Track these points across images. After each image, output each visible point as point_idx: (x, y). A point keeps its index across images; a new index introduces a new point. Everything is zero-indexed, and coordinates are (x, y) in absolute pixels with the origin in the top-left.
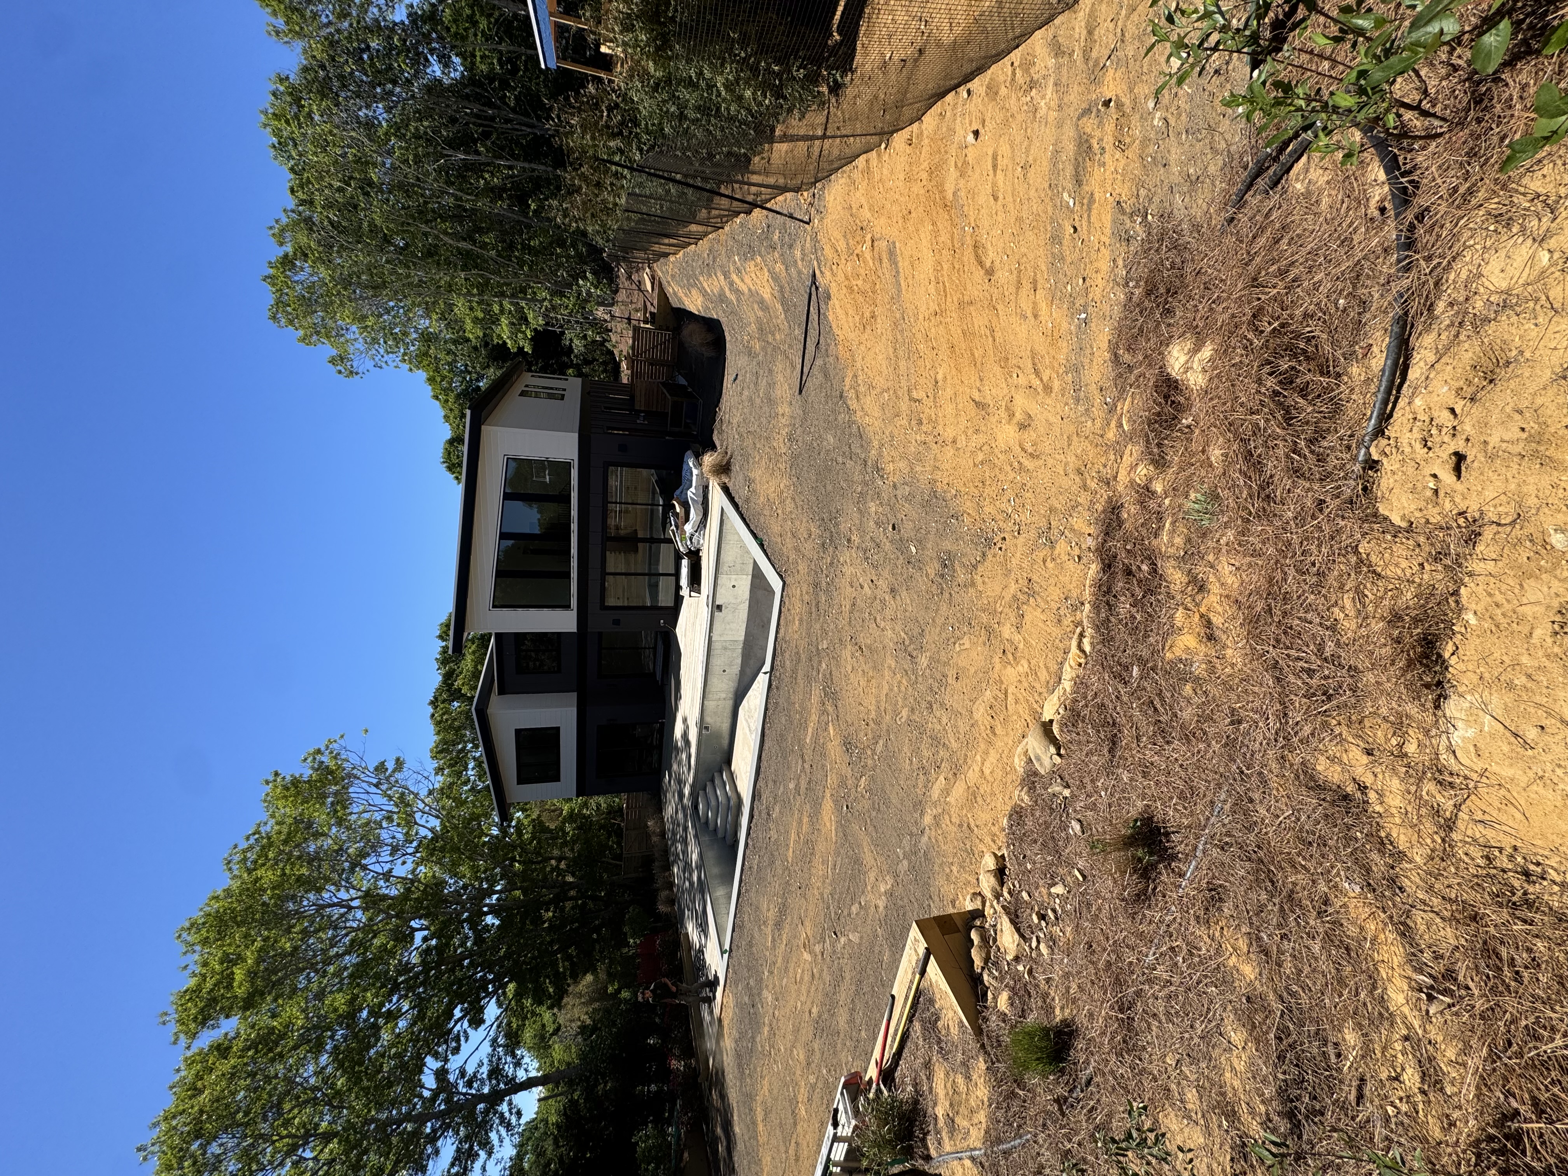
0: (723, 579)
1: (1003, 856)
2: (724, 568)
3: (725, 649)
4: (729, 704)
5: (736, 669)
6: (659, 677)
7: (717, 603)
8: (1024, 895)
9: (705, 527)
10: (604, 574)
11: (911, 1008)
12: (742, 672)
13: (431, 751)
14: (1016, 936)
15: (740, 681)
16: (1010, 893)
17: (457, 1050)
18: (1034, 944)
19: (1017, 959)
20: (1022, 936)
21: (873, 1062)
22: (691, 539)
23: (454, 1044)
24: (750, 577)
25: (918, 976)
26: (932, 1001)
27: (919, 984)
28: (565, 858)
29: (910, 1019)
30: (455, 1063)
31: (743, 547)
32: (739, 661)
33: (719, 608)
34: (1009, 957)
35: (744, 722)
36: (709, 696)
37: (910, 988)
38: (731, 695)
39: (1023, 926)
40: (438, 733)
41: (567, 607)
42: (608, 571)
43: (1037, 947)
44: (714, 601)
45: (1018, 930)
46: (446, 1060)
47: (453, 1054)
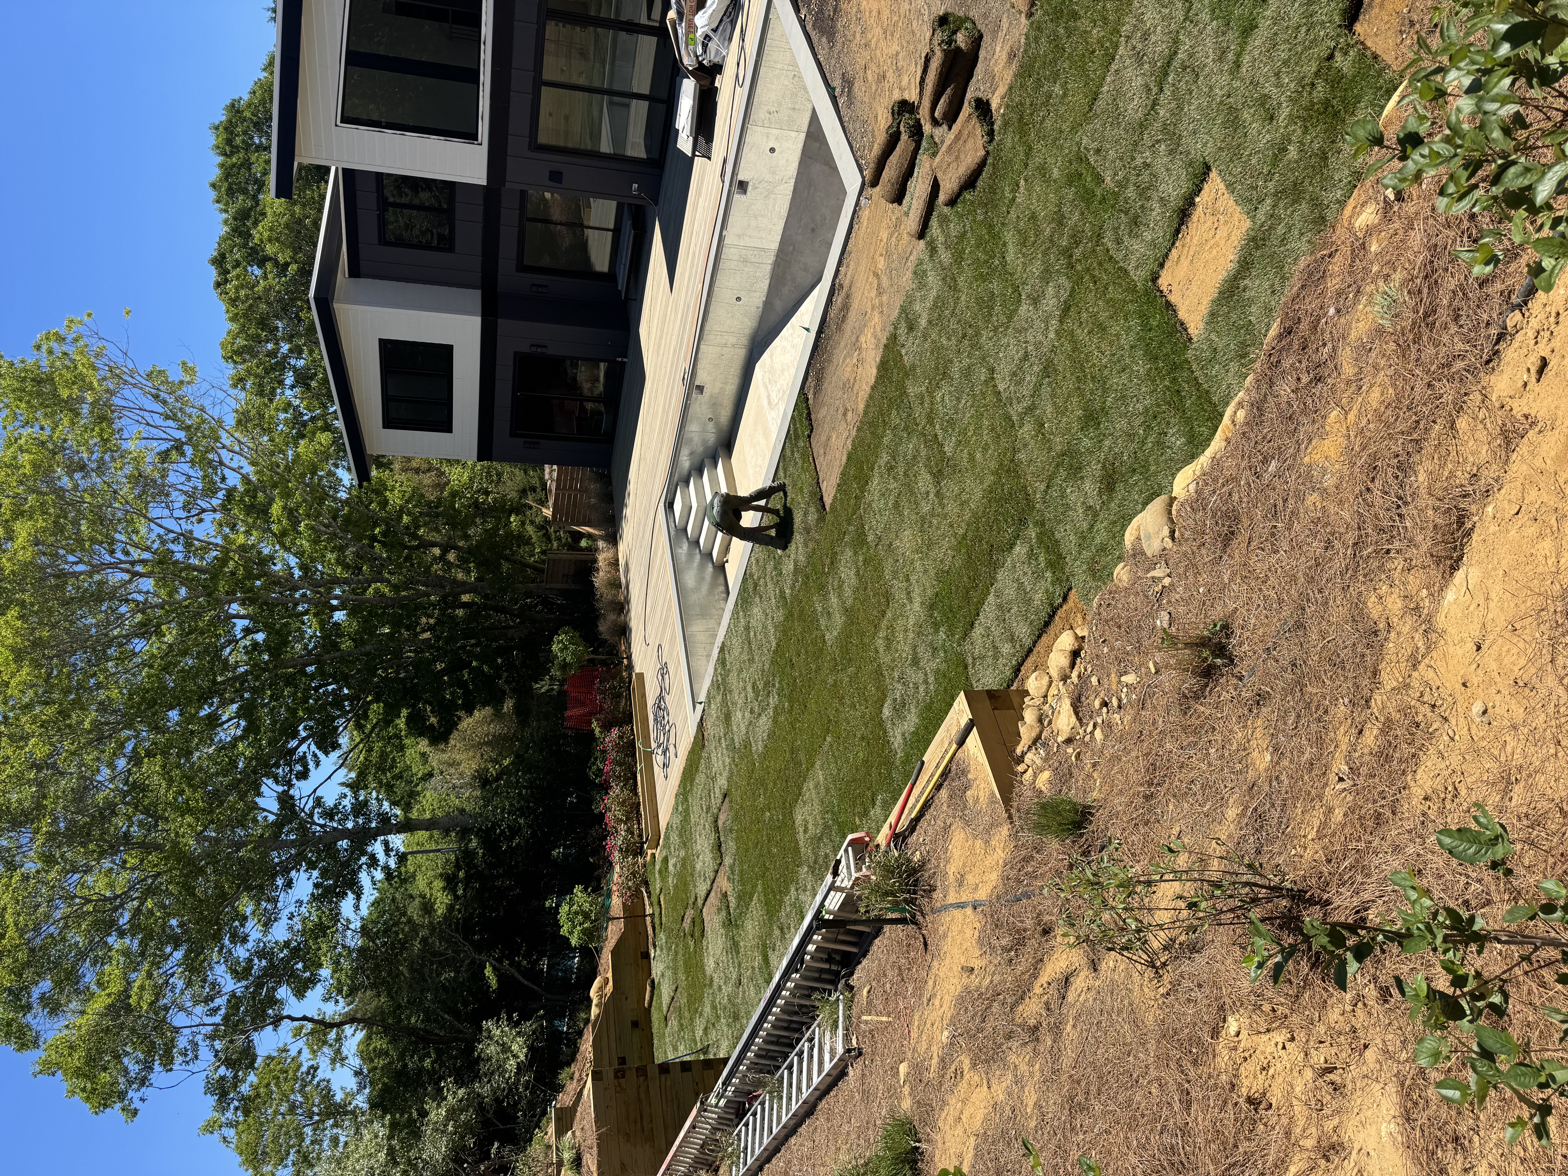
0: (754, 135)
1: (1083, 638)
2: (759, 113)
3: (745, 261)
4: (740, 355)
5: (756, 298)
6: (622, 284)
7: (741, 177)
8: (1094, 680)
9: (733, 24)
10: (539, 83)
11: (942, 775)
12: (768, 304)
13: (223, 346)
14: (1073, 719)
15: (762, 319)
16: (1079, 676)
17: (304, 775)
18: (1090, 728)
19: (1069, 741)
20: (1079, 719)
21: (886, 827)
22: (705, 46)
23: (299, 768)
24: (803, 136)
25: (954, 746)
26: (964, 772)
27: (954, 754)
28: (456, 548)
29: (938, 787)
30: (302, 790)
31: (798, 77)
32: (764, 285)
33: (743, 186)
34: (1060, 739)
35: (762, 389)
36: (708, 336)
37: (943, 757)
38: (744, 341)
39: (1083, 710)
40: (234, 319)
41: (471, 136)
42: (546, 76)
43: (1092, 733)
44: (734, 173)
45: (1076, 713)
46: (290, 785)
47: (298, 779)
